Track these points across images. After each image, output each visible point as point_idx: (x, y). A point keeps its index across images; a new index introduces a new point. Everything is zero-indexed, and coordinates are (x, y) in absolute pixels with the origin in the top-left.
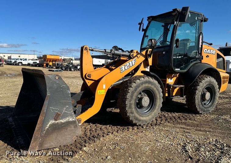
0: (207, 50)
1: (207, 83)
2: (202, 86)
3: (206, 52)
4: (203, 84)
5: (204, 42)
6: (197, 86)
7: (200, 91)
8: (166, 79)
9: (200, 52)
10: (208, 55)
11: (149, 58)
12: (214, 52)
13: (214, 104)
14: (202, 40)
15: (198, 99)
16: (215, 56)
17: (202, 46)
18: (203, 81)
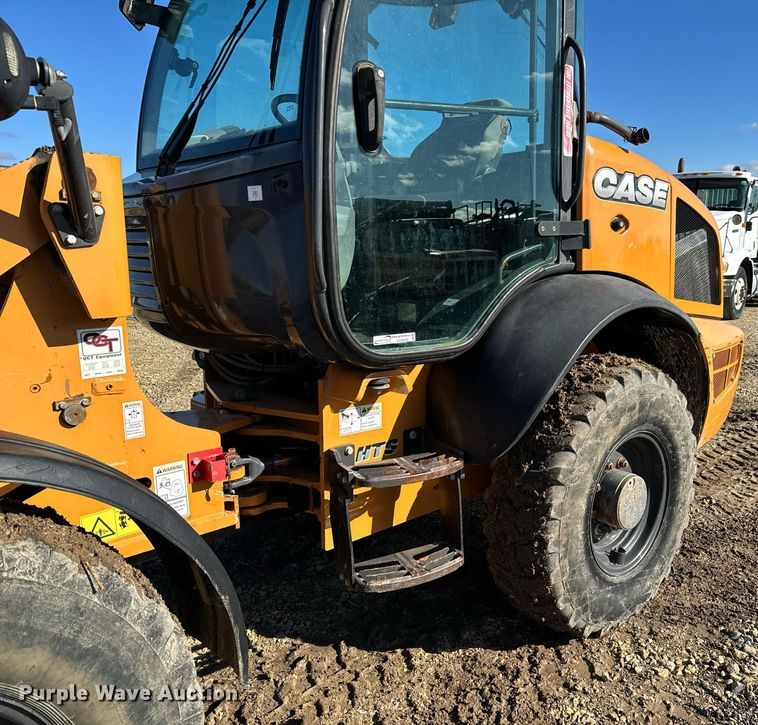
0: (614, 180)
1: (624, 421)
2: (593, 450)
3: (611, 189)
4: (597, 435)
5: (591, 120)
6: (558, 449)
7: (575, 493)
8: (318, 412)
9: (567, 196)
10: (621, 217)
11: (67, 245)
12: (658, 193)
13: (672, 538)
14: (580, 99)
15: (567, 552)
16: (667, 220)
17: (578, 145)
18: (599, 411)
